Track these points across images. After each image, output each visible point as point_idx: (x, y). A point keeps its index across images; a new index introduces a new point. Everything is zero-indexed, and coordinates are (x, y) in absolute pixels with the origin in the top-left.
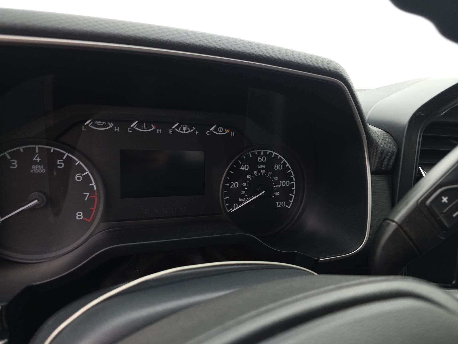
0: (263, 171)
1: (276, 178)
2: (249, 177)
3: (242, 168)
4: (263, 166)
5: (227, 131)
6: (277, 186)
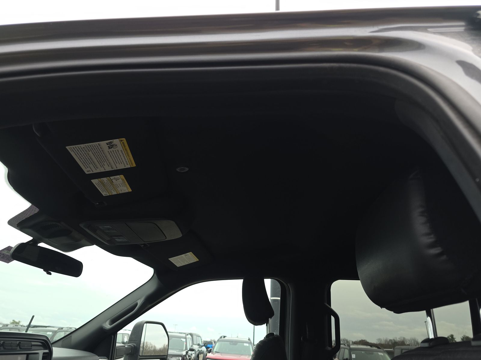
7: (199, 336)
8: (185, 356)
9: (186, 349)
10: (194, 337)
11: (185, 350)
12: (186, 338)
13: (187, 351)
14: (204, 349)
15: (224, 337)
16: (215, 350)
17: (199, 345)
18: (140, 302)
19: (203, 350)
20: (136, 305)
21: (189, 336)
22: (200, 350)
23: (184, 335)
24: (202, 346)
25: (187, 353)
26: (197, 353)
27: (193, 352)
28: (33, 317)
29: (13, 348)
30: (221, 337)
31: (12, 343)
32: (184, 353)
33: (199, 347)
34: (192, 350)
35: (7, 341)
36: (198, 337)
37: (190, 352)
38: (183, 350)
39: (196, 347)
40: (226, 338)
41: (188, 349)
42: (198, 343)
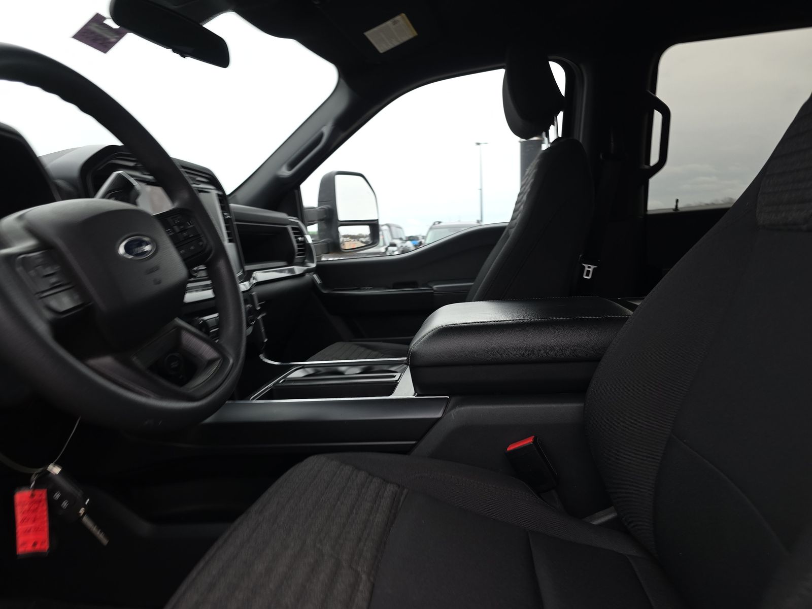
7: (400, 228)
9: (384, 244)
10: (393, 229)
11: (383, 246)
13: (386, 247)
15: (439, 222)
18: (326, 130)
19: (409, 246)
20: (321, 135)
22: (404, 245)
24: (406, 241)
25: (387, 249)
26: (401, 249)
27: (395, 248)
30: (434, 224)
33: (403, 243)
34: (393, 245)
36: (398, 230)
37: (391, 249)
39: (397, 242)
40: (441, 224)
41: (388, 244)
42: (399, 237)
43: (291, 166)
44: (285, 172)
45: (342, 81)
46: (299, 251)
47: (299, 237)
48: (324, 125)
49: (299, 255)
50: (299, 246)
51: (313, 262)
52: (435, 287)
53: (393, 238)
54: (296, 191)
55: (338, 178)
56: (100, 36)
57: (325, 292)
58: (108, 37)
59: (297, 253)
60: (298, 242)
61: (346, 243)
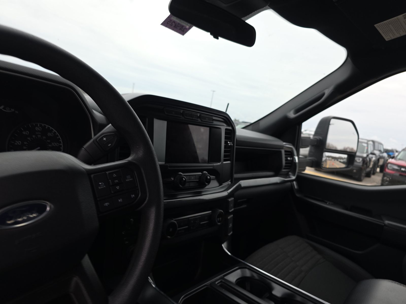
0: (39, 136)
1: (49, 141)
2: (29, 138)
3: (24, 133)
4: (39, 133)
5: (13, 110)
6: (50, 146)
8: (366, 158)
9: (367, 152)
10: (376, 144)
11: (365, 153)
12: (367, 144)
13: (368, 154)
14: (385, 155)
16: (399, 157)
17: (380, 151)
18: (327, 92)
20: (323, 94)
21: (371, 143)
22: (381, 155)
23: (366, 141)
24: (383, 153)
25: (368, 156)
26: (378, 157)
27: (374, 156)
28: (228, 104)
29: (193, 119)
31: (192, 114)
32: (365, 155)
33: (381, 153)
34: (373, 154)
35: (186, 111)
36: (380, 145)
37: (371, 156)
38: (363, 153)
39: (377, 152)
41: (369, 152)
42: (380, 149)
43: (297, 111)
44: (292, 115)
45: (349, 59)
46: (285, 166)
47: (288, 157)
48: (327, 88)
49: (284, 169)
50: (286, 163)
51: (294, 175)
52: (387, 222)
53: (374, 149)
54: (298, 127)
55: (333, 121)
56: (179, 24)
57: (298, 195)
58: (185, 25)
59: (283, 167)
60: (287, 160)
61: (328, 162)
